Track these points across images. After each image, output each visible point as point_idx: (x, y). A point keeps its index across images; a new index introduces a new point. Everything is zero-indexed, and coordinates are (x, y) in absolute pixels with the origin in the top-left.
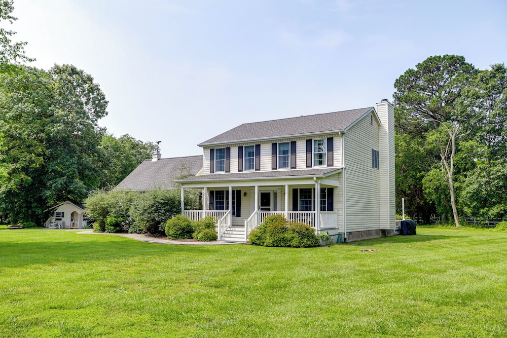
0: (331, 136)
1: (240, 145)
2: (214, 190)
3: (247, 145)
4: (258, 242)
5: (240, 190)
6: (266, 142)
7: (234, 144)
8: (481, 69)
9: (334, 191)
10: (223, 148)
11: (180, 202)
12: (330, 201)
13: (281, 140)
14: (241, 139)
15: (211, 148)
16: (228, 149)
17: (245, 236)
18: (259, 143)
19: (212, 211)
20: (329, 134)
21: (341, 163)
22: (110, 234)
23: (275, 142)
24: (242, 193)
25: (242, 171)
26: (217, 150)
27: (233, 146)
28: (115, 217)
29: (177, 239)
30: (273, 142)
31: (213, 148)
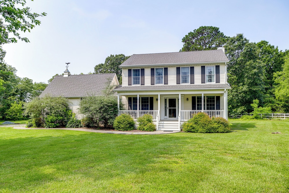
0: (218, 65)
1: (153, 68)
2: (132, 97)
3: (157, 68)
4: (193, 130)
5: (153, 97)
6: (172, 66)
7: (148, 67)
8: (227, 36)
9: (220, 98)
10: (139, 69)
11: (117, 105)
12: (218, 104)
13: (183, 66)
14: (153, 63)
15: (129, 69)
16: (143, 70)
17: (179, 127)
18: (167, 67)
19: (130, 111)
20: (218, 63)
21: (225, 81)
22: (50, 129)
23: (179, 67)
24: (154, 99)
25: (154, 84)
26: (133, 70)
27: (147, 68)
28: (55, 116)
29: (127, 130)
30: (177, 67)
31: (131, 68)
